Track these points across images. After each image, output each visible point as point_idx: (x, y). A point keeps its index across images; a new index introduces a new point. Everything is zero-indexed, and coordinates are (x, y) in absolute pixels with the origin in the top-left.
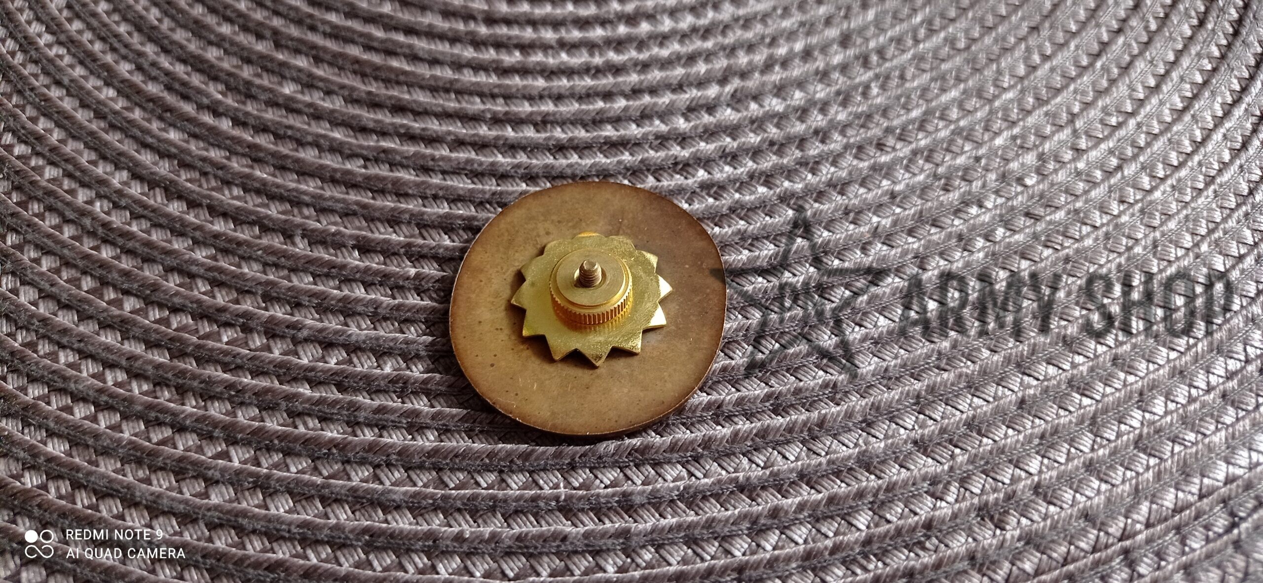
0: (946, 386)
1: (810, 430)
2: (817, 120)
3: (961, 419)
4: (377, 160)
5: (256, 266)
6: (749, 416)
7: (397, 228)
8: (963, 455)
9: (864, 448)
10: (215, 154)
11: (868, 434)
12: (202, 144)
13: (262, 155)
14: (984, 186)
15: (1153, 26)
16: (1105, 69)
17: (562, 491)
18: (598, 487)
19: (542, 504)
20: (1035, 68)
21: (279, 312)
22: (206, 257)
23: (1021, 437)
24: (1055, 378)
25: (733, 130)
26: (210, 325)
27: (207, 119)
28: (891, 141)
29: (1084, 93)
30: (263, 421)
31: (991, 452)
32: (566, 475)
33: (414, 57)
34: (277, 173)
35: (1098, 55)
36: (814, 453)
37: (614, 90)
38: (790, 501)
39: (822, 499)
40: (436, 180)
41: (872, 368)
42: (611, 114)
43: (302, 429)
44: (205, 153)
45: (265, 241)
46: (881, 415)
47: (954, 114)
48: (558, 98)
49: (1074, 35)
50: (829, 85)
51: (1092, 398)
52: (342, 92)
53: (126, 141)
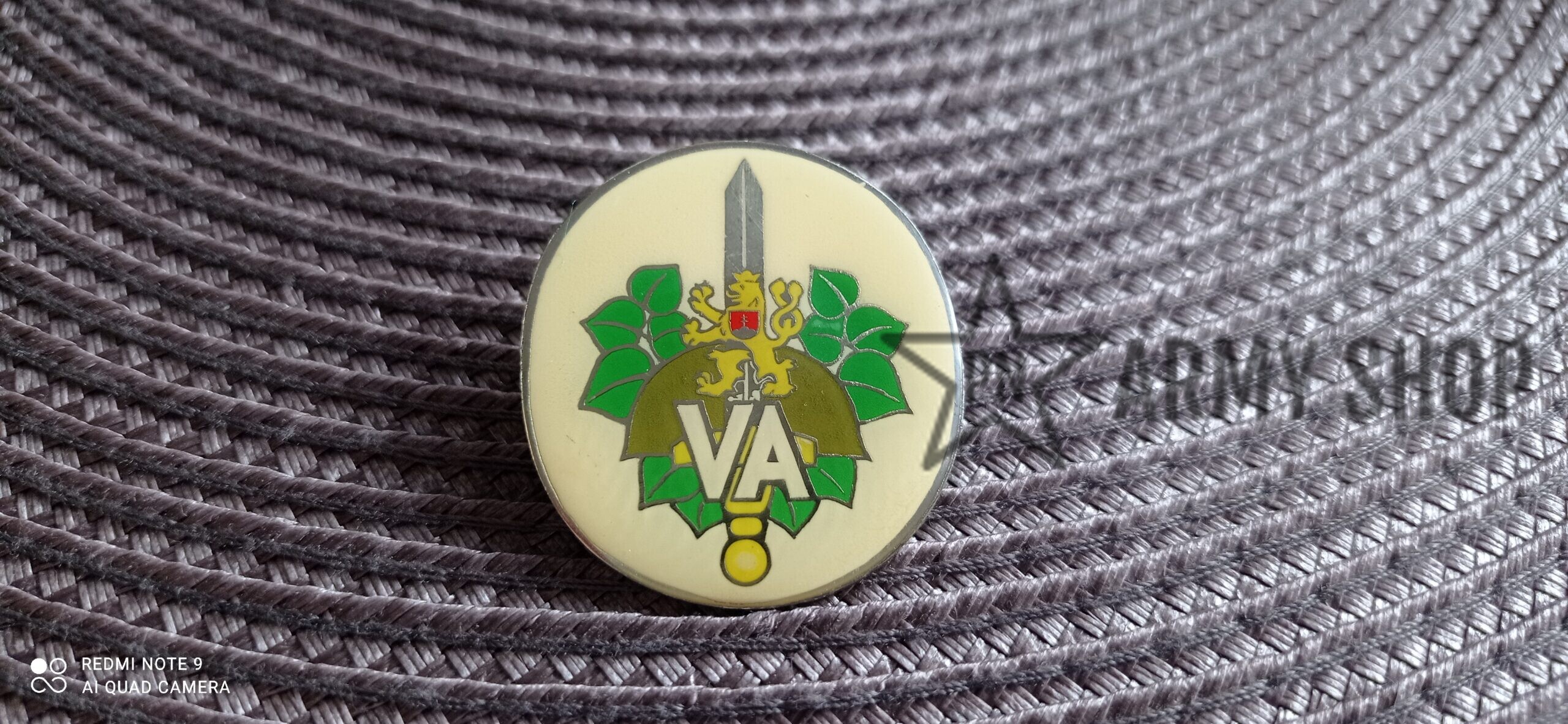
0: (1280, 532)
1: (1079, 596)
2: (1063, 143)
3: (1307, 583)
4: (416, 181)
5: (220, 330)
6: (984, 573)
7: (441, 279)
8: (1314, 639)
9: (1164, 626)
10: (172, 165)
11: (1167, 604)
12: (152, 151)
13: (240, 167)
14: (1311, 241)
15: (1520, 39)
16: (1461, 92)
17: (693, 688)
18: (750, 683)
19: (661, 708)
20: (1364, 86)
21: (252, 400)
22: (147, 314)
23: (1398, 611)
24: (1438, 522)
25: (945, 154)
26: (145, 417)
27: (164, 115)
28: (1172, 176)
29: (1436, 122)
30: (218, 567)
31: (1355, 635)
32: (699, 663)
33: (475, 39)
34: (263, 194)
35: (1448, 73)
36: (1087, 632)
37: (768, 92)
38: (1054, 708)
39: (1104, 706)
40: (504, 210)
41: (1167, 503)
42: (766, 125)
43: (278, 582)
44: (156, 163)
45: (237, 293)
46: (1186, 574)
47: (1260, 142)
48: (688, 100)
49: (1413, 45)
50: (1076, 97)
51: (1491, 553)
52: (366, 82)
53: (41, 144)
